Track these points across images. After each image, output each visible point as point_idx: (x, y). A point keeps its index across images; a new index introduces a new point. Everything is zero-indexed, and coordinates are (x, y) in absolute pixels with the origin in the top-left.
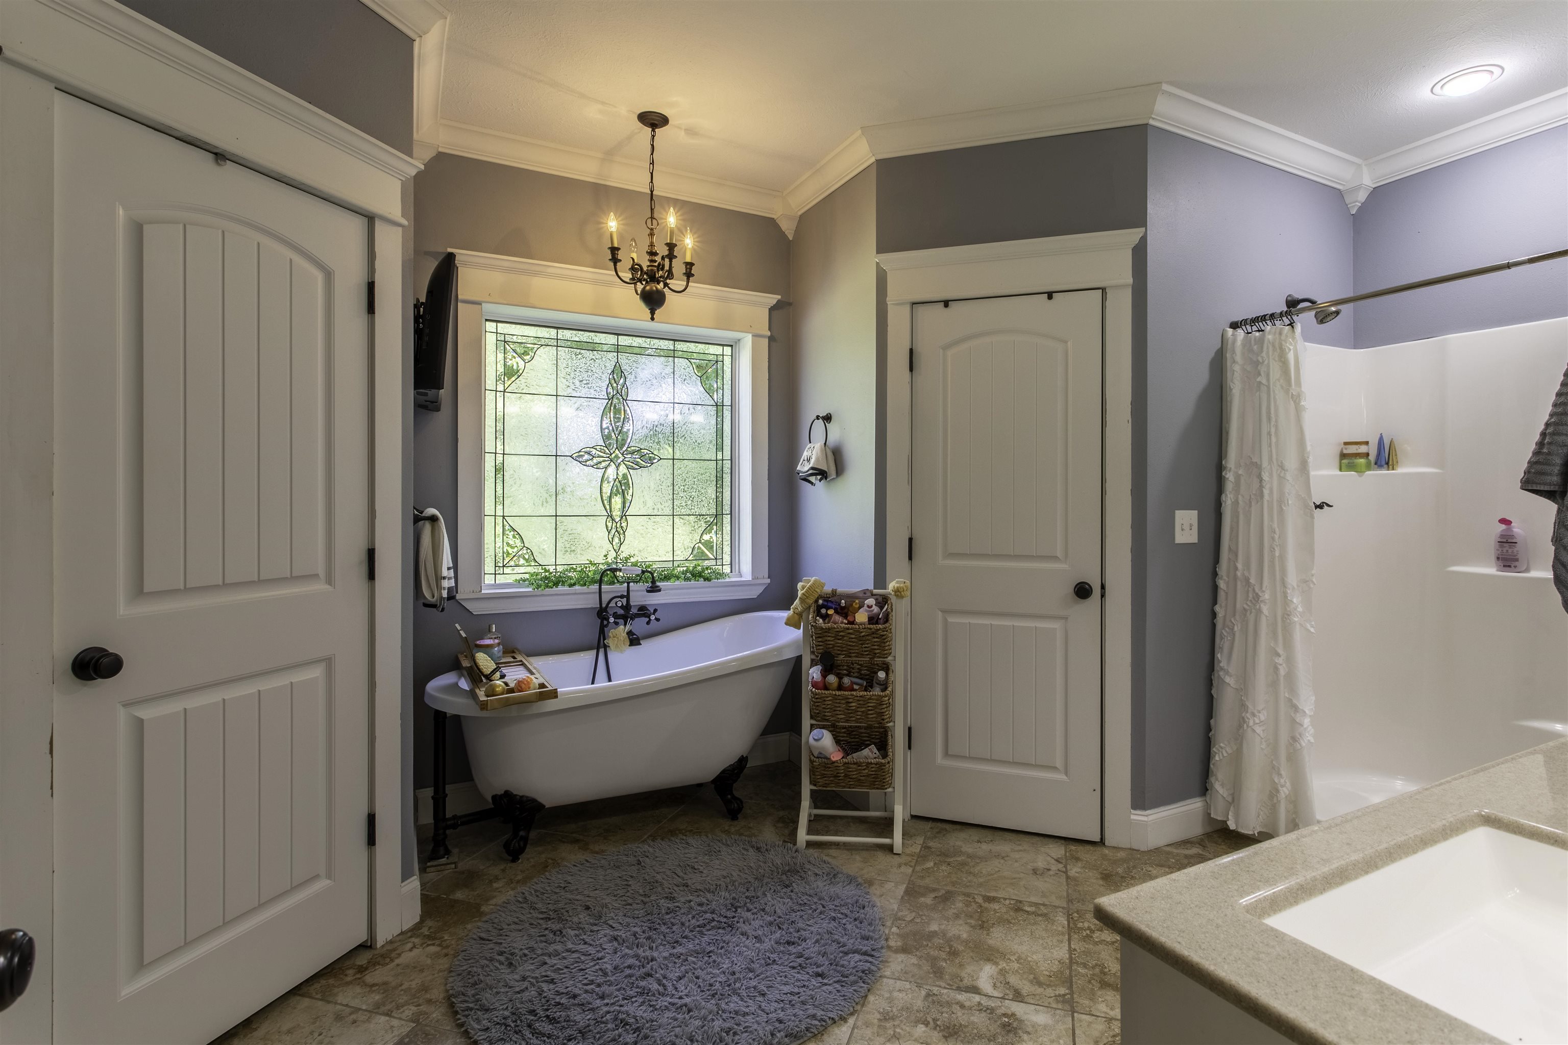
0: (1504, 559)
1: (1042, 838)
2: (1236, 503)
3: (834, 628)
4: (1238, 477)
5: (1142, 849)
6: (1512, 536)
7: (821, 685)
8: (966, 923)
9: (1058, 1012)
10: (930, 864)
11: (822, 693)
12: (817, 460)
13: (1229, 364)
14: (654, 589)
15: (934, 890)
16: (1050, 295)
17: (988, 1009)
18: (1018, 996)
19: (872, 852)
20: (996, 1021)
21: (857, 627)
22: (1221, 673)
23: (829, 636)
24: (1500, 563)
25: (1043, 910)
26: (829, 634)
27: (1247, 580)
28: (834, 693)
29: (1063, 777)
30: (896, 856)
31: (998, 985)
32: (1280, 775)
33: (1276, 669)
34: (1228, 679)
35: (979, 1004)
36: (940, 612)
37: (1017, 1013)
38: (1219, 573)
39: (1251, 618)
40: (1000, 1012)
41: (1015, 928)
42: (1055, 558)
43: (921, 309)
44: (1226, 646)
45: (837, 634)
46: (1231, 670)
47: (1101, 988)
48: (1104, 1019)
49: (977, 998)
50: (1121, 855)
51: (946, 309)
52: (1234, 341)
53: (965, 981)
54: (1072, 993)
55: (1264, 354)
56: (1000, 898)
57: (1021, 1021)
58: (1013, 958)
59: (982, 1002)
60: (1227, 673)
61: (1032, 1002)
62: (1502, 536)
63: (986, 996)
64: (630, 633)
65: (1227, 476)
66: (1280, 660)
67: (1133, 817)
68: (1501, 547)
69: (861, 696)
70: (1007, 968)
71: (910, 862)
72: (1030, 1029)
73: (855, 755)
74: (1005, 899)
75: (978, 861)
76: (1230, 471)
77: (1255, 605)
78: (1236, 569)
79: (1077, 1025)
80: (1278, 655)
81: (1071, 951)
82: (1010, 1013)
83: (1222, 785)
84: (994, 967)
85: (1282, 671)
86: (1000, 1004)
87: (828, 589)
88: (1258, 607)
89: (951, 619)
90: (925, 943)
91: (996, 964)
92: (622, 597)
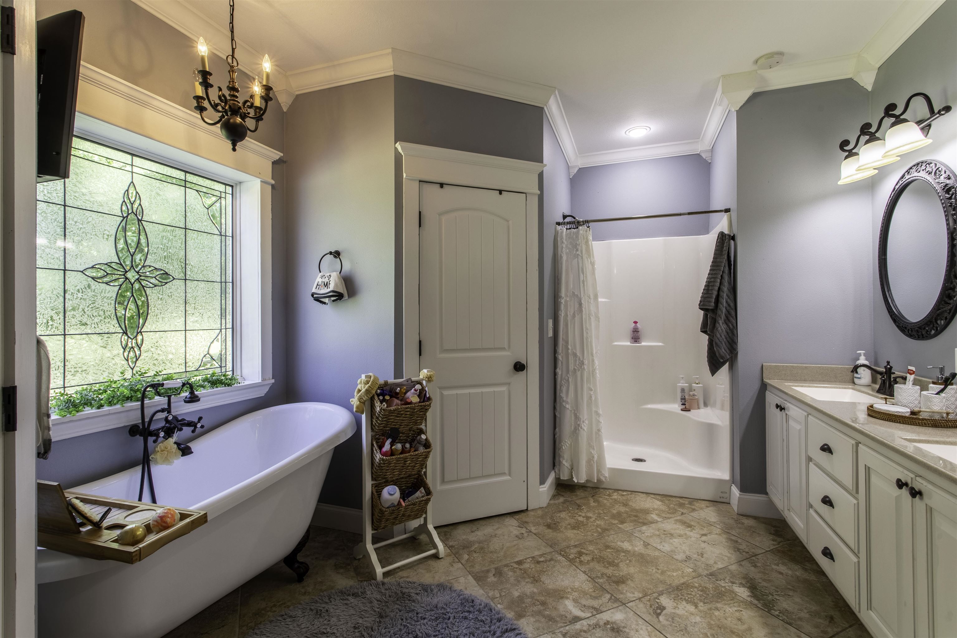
0: (635, 338)
1: (498, 518)
2: (566, 315)
3: (399, 409)
4: (566, 302)
5: (544, 506)
6: (638, 328)
7: (390, 453)
8: (527, 582)
9: (620, 608)
10: (466, 557)
11: (391, 459)
12: (336, 285)
13: (559, 244)
14: (193, 399)
15: (488, 571)
16: (501, 192)
17: (595, 625)
18: (598, 611)
19: (425, 563)
20: (607, 630)
21: (414, 405)
22: (564, 404)
23: (392, 416)
24: (633, 340)
25: (549, 557)
26: (394, 414)
27: (575, 355)
28: (399, 456)
29: (508, 478)
30: (442, 560)
31: (583, 609)
32: (594, 449)
33: (591, 397)
34: (567, 406)
35: (589, 625)
36: (438, 389)
37: (609, 620)
38: (558, 351)
39: (579, 374)
40: (601, 623)
41: (550, 573)
42: (503, 349)
43: (425, 186)
44: (564, 389)
45: (398, 413)
46: (569, 401)
47: (618, 585)
48: (638, 600)
49: (585, 622)
50: (540, 512)
51: (442, 189)
52: (562, 232)
53: (568, 616)
54: (612, 595)
55: (580, 241)
56: (523, 560)
57: (614, 623)
58: (570, 590)
59: (589, 623)
60: (567, 403)
61: (605, 610)
62: (634, 329)
63: (586, 619)
64: (178, 444)
65: (562, 301)
66: (592, 393)
67: (541, 490)
68: (633, 333)
69: (416, 455)
70: (574, 597)
71: (454, 559)
72: (623, 625)
73: (410, 499)
74: (526, 559)
75: (487, 543)
76: (563, 299)
77: (581, 367)
78: (568, 349)
79: (634, 610)
80: (592, 390)
81: (584, 572)
82: (605, 621)
83: (566, 461)
84: (568, 600)
85: (593, 398)
86: (597, 620)
87: (381, 381)
88: (583, 367)
89: (446, 393)
90: (524, 605)
91: (567, 598)
92: (163, 410)
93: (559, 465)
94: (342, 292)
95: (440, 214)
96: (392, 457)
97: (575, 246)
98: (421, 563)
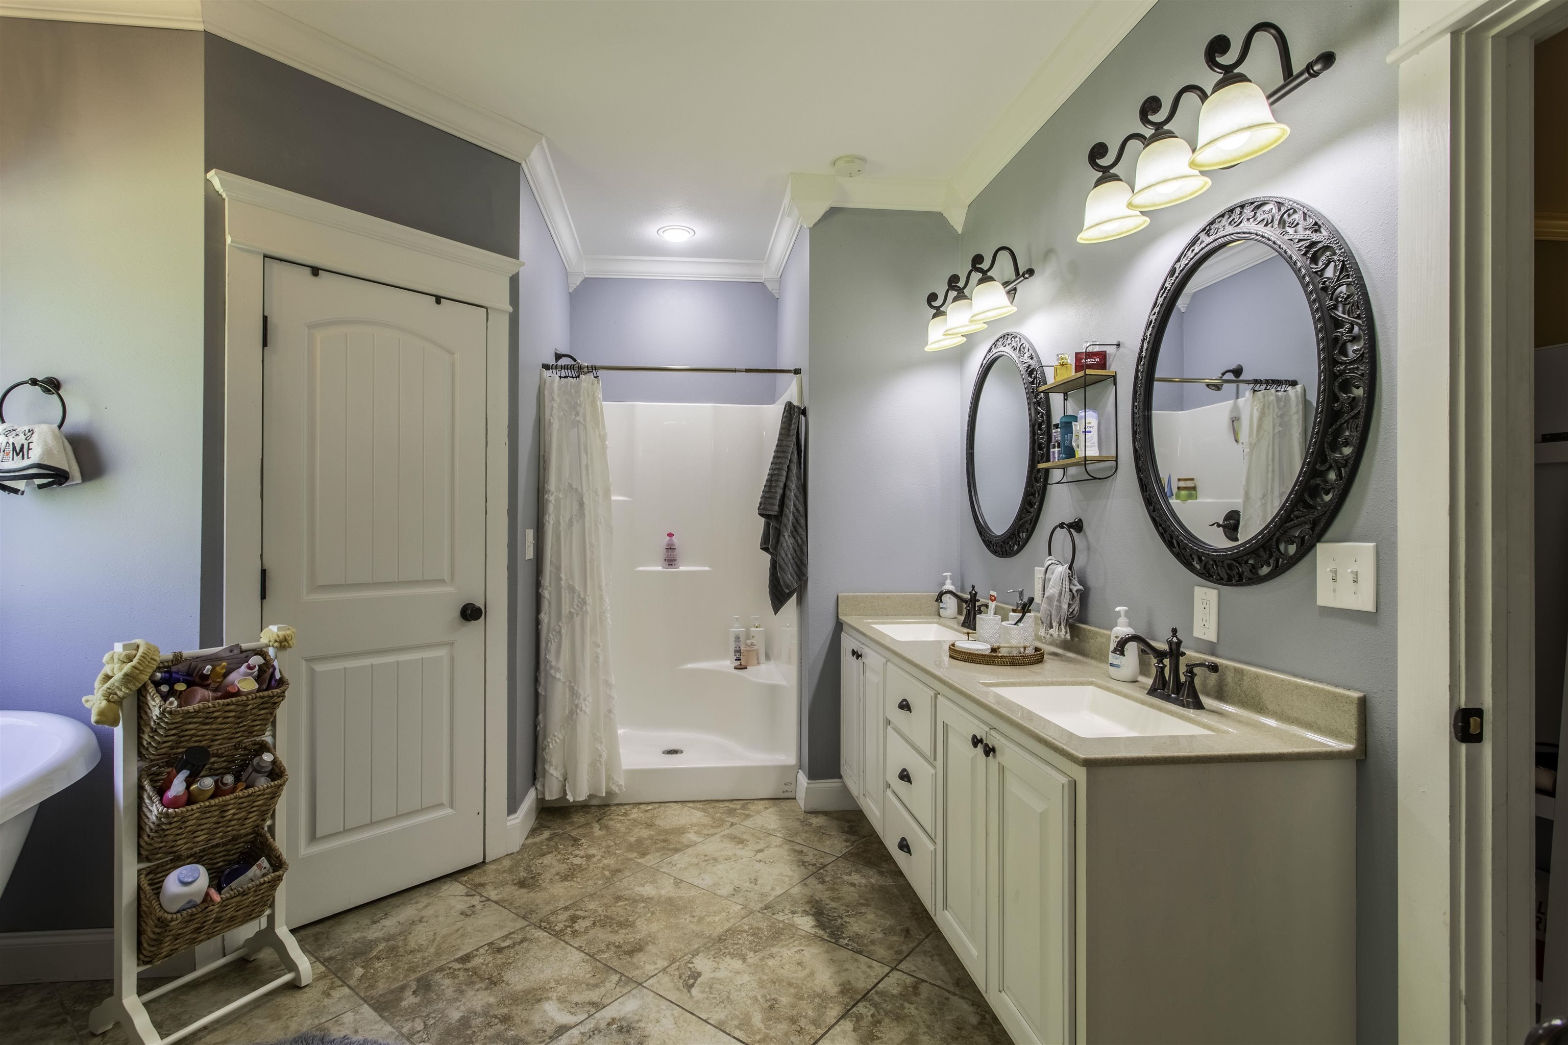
0: (669, 560)
1: (427, 886)
2: (558, 523)
3: (209, 707)
4: (558, 499)
5: (515, 851)
6: (673, 545)
7: (185, 799)
8: (477, 990)
9: (633, 992)
10: (359, 971)
11: (188, 811)
13: (546, 400)
15: (403, 988)
16: (438, 299)
17: (593, 1031)
18: (598, 1006)
19: (269, 1004)
20: (611, 1034)
21: (245, 698)
22: (552, 672)
23: (190, 723)
24: (667, 563)
25: (518, 937)
26: (195, 720)
27: (572, 589)
28: (207, 804)
29: (448, 811)
30: (306, 989)
31: (573, 1010)
32: (601, 743)
33: (597, 657)
34: (558, 676)
35: (583, 1034)
36: (304, 662)
37: (615, 1016)
38: (542, 582)
39: (577, 620)
40: (603, 1025)
41: (519, 965)
42: (441, 581)
43: (277, 267)
44: (553, 647)
45: (206, 716)
46: (561, 666)
47: (631, 957)
48: (661, 973)
49: (575, 1032)
50: (507, 863)
51: (316, 278)
52: (552, 382)
53: (548, 1029)
54: (622, 975)
55: (582, 398)
56: (472, 952)
57: (624, 1018)
58: (553, 984)
59: (582, 1031)
60: (558, 670)
61: (610, 1001)
62: (668, 545)
63: (577, 1025)
65: (550, 499)
66: (599, 650)
67: (509, 824)
68: (667, 552)
69: (249, 796)
70: (560, 994)
71: (332, 983)
72: (637, 1018)
73: (233, 885)
74: (477, 950)
75: (403, 938)
76: (552, 494)
77: (582, 608)
78: (560, 579)
79: (654, 990)
80: (599, 646)
81: (579, 949)
82: (609, 1020)
83: (556, 769)
84: (550, 1002)
85: (601, 659)
86: (596, 1021)
87: (166, 654)
88: (584, 609)
89: (320, 668)
90: (469, 1032)
91: (548, 999)
93: (544, 777)
94: (65, 467)
95: (312, 326)
96: (189, 808)
97: (574, 408)
98: (258, 1007)
